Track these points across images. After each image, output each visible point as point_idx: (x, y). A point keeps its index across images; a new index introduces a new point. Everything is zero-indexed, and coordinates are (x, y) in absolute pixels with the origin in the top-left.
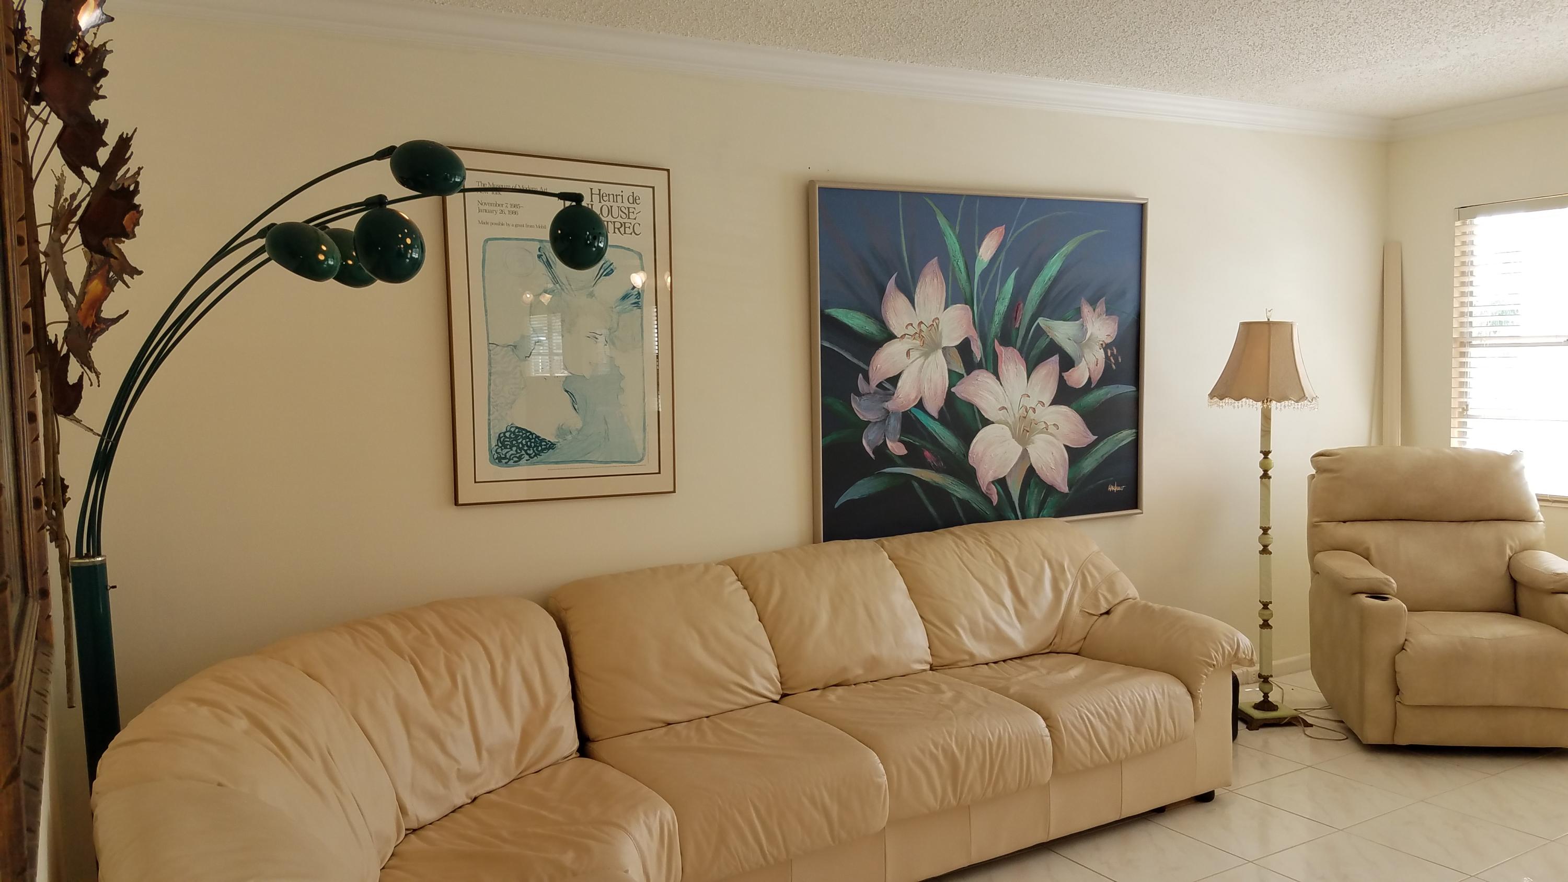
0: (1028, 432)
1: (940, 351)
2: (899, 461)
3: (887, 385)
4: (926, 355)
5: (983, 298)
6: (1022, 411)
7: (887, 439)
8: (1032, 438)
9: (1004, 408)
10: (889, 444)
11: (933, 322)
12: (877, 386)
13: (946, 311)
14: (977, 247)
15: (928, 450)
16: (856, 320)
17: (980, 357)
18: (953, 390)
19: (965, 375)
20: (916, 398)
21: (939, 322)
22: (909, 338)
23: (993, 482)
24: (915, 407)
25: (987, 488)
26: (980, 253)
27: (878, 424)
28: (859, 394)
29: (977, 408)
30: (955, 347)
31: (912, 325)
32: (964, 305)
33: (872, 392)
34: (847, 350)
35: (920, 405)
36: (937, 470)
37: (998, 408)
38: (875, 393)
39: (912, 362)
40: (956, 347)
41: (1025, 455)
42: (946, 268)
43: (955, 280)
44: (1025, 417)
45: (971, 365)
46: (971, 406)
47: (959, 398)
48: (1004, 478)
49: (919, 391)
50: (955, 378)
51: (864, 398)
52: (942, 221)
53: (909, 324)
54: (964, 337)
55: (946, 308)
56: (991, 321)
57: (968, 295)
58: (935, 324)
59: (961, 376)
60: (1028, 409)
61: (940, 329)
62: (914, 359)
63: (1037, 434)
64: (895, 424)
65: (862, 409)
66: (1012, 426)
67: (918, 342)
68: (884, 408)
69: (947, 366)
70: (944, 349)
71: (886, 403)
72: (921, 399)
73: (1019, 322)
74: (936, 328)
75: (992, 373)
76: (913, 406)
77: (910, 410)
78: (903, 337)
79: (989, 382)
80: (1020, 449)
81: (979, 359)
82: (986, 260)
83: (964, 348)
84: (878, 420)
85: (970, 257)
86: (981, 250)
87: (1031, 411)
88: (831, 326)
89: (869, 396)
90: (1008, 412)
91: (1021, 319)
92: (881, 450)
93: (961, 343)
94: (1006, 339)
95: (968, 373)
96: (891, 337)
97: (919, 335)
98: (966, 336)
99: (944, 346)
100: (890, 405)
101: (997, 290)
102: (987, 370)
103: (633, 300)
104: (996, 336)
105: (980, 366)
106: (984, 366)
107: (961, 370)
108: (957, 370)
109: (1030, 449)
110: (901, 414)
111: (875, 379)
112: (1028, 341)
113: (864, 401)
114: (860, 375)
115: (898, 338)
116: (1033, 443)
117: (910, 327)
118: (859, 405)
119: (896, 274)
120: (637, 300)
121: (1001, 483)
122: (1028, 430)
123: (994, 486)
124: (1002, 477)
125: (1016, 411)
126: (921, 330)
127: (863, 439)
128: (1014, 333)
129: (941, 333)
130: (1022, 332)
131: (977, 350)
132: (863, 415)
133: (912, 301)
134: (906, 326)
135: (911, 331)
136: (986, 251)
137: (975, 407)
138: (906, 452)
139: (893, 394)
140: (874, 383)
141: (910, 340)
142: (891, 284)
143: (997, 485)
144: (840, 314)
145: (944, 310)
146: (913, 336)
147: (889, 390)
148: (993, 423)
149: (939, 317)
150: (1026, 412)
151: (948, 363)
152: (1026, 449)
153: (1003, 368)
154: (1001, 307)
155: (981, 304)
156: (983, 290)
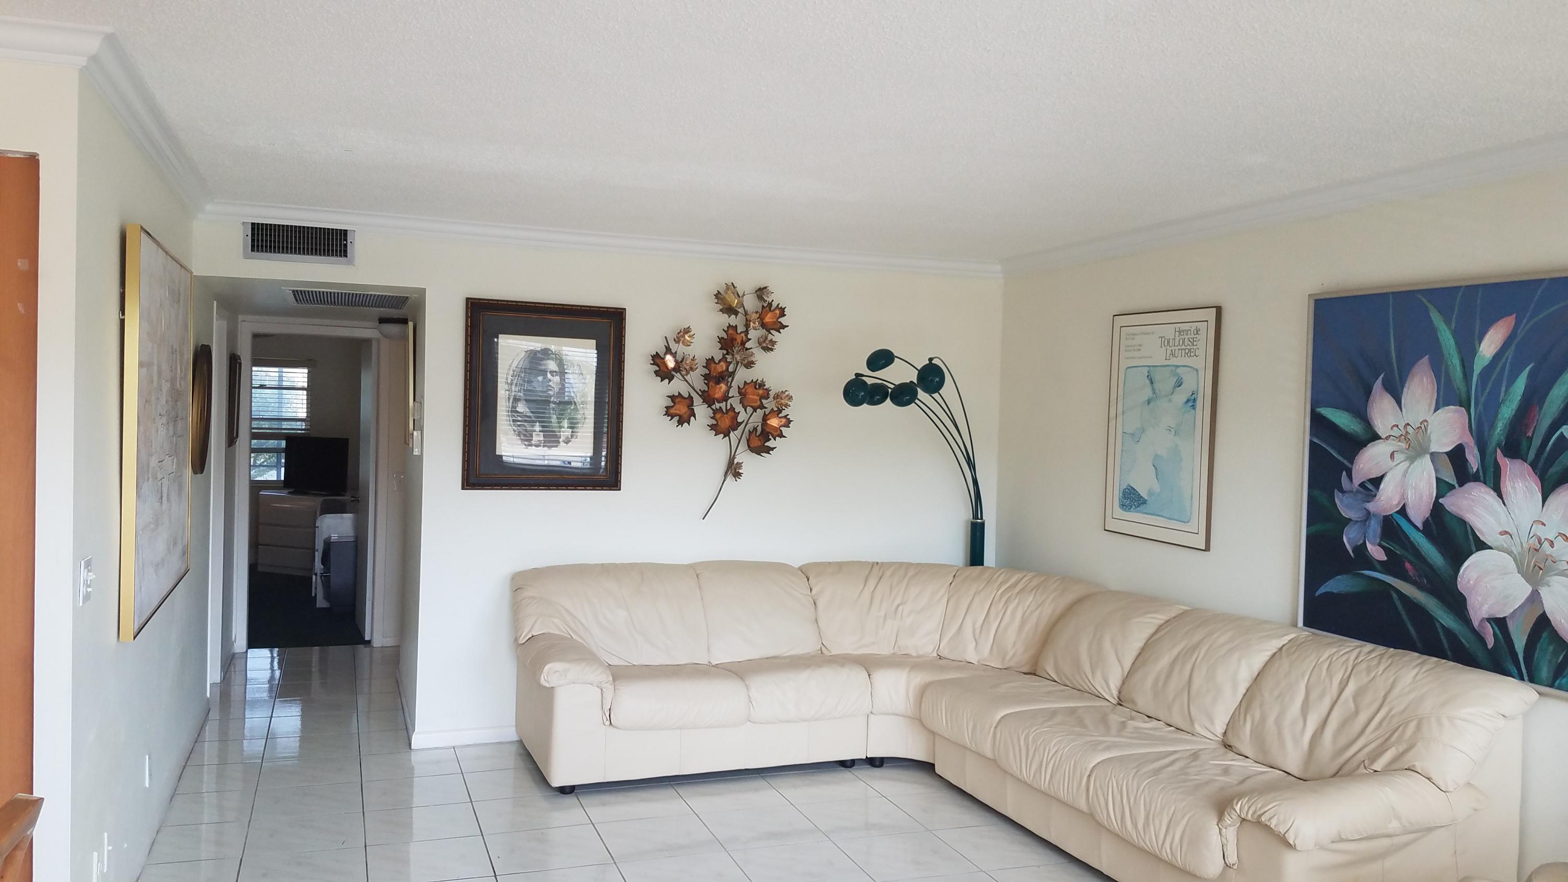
0: (1541, 569)
1: (1428, 456)
2: (1378, 566)
3: (1370, 486)
4: (1412, 459)
5: (1482, 400)
6: (1534, 541)
7: (1367, 542)
8: (1548, 579)
9: (1506, 533)
10: (1369, 546)
11: (1421, 424)
12: (1359, 485)
13: (1435, 413)
14: (1477, 342)
15: (1410, 562)
16: (1342, 419)
17: (1477, 467)
18: (1441, 501)
19: (1457, 485)
20: (1399, 503)
21: (1428, 425)
22: (1394, 440)
23: (1489, 620)
24: (1397, 512)
25: (1479, 625)
26: (1481, 349)
27: (1358, 524)
28: (1342, 491)
29: (1470, 526)
30: (1446, 453)
31: (1397, 426)
32: (1458, 407)
33: (1354, 491)
34: (1333, 448)
35: (1403, 511)
36: (1420, 587)
37: (1499, 531)
38: (1357, 492)
39: (1396, 465)
40: (1448, 454)
41: (1535, 597)
42: (1439, 368)
43: (1449, 380)
44: (1537, 550)
45: (1464, 476)
46: (1463, 523)
47: (1448, 511)
48: (1504, 618)
49: (1403, 496)
50: (1443, 488)
51: (1347, 495)
52: (1436, 318)
53: (1394, 426)
54: (1457, 443)
55: (1436, 410)
56: (1492, 426)
57: (1464, 396)
58: (1423, 426)
59: (1452, 487)
60: (1543, 540)
61: (1429, 432)
62: (1398, 462)
63: (1555, 575)
64: (1375, 527)
65: (1345, 507)
66: (1518, 557)
67: (1403, 445)
68: (1365, 509)
69: (1436, 473)
70: (1433, 456)
71: (1367, 504)
72: (1404, 505)
73: (1532, 430)
74: (1424, 431)
75: (1492, 488)
76: (1395, 511)
77: (1391, 515)
78: (1387, 438)
79: (1487, 498)
80: (1528, 589)
81: (1475, 470)
82: (1489, 356)
83: (1457, 456)
84: (1359, 520)
85: (1468, 353)
86: (1482, 345)
87: (1546, 545)
88: (1318, 423)
89: (1352, 495)
90: (1512, 538)
91: (1535, 427)
92: (1361, 549)
93: (1453, 449)
94: (1513, 449)
95: (1461, 485)
96: (1375, 437)
97: (1405, 437)
98: (1460, 442)
99: (1433, 451)
100: (1371, 506)
101: (1503, 389)
102: (1485, 483)
103: (1191, 404)
104: (1499, 445)
105: (1476, 478)
106: (1482, 479)
107: (1452, 480)
108: (1447, 480)
109: (1544, 592)
110: (1382, 517)
111: (1357, 479)
112: (1545, 455)
113: (1347, 499)
114: (1344, 473)
115: (1383, 439)
116: (1549, 586)
117: (1395, 428)
118: (1341, 501)
119: (1382, 375)
120: (1193, 404)
121: (1500, 623)
122: (1542, 567)
123: (1489, 625)
124: (1501, 616)
125: (1524, 540)
126: (1407, 432)
127: (1344, 536)
128: (1524, 444)
129: (1430, 437)
130: (1536, 442)
131: (1473, 460)
132: (1345, 513)
133: (1399, 403)
134: (1392, 428)
135: (1396, 432)
136: (1489, 346)
137: (1467, 524)
138: (1385, 558)
139: (1375, 496)
140: (1357, 481)
141: (1394, 442)
142: (1378, 385)
143: (1493, 624)
144: (1328, 413)
145: (1434, 413)
146: (1399, 438)
147: (1372, 491)
148: (1490, 548)
149: (1427, 420)
150: (1540, 544)
151: (1436, 471)
152: (1537, 590)
153: (1507, 485)
154: (1507, 411)
155: (1480, 407)
156: (1483, 389)
